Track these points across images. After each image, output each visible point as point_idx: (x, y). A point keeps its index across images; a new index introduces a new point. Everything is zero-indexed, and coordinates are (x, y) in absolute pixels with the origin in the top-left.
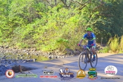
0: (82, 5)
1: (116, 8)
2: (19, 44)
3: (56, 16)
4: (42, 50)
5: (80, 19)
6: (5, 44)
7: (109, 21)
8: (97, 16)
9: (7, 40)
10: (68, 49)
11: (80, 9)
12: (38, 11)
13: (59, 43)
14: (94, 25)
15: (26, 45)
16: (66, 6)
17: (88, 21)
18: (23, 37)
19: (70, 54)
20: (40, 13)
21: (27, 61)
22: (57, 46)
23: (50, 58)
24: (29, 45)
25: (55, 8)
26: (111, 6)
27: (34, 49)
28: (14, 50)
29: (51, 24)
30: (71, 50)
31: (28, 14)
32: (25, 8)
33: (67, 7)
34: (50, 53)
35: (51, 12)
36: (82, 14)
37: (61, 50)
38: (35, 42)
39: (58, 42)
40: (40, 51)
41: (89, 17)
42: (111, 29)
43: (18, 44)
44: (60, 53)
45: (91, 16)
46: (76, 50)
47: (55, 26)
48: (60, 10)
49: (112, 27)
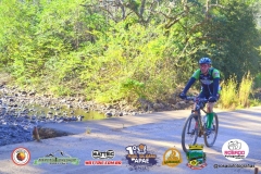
0: (171, 19)
1: (234, 27)
2: (54, 88)
3: (124, 38)
4: (96, 101)
5: (167, 44)
6: (29, 88)
7: (221, 50)
8: (199, 41)
9: (32, 80)
10: (143, 99)
11: (167, 27)
12: (91, 29)
13: (127, 89)
14: (192, 56)
15: (67, 89)
16: (143, 21)
17: (181, 49)
18: (61, 76)
19: (146, 109)
20: (95, 32)
21: (65, 120)
22: (122, 95)
23: (110, 115)
24: (73, 91)
25: (122, 24)
26: (225, 22)
27: (82, 98)
28: (44, 99)
29: (114, 52)
30: (148, 102)
31: (72, 34)
32: (67, 22)
33: (144, 23)
34: (111, 107)
35: (115, 31)
36: (171, 36)
37: (129, 101)
38: (83, 86)
39: (125, 86)
40: (91, 103)
41: (183, 41)
42: (223, 64)
43: (52, 89)
44: (128, 107)
45: (187, 39)
46: (158, 102)
47: (120, 58)
48: (130, 28)
49: (225, 61)
